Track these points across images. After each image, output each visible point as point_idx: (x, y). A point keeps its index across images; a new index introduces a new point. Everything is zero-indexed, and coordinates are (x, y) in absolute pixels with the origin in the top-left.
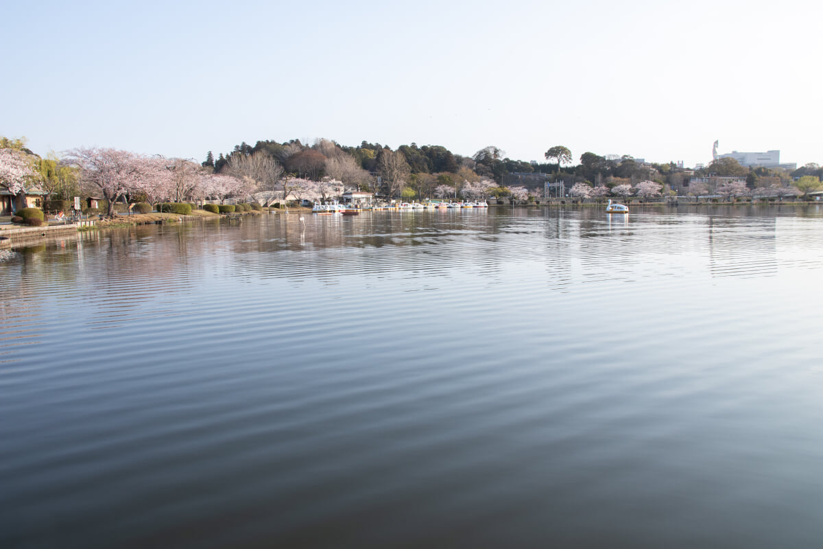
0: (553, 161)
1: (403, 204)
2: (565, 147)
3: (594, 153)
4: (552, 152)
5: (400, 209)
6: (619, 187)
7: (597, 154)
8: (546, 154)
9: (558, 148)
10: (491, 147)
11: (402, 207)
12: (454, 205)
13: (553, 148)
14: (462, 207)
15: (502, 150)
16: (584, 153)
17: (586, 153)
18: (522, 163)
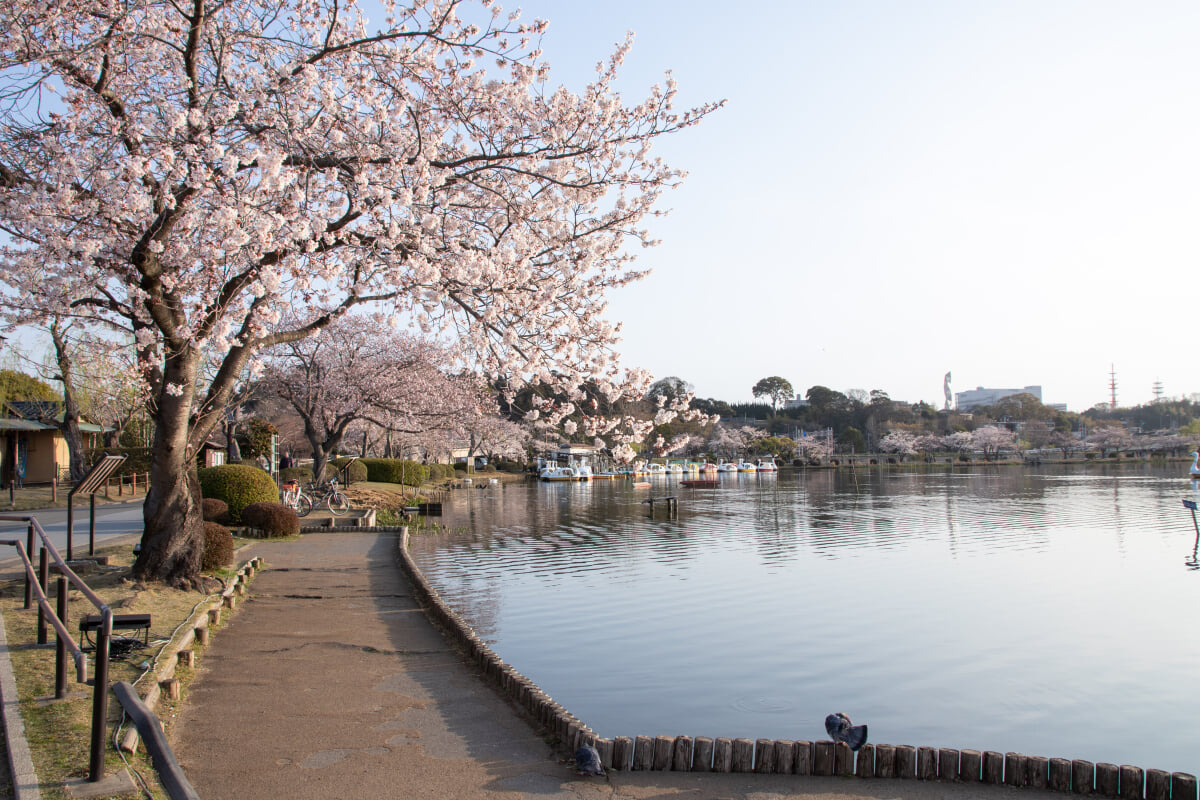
0: (766, 399)
1: (652, 465)
2: (782, 378)
3: (828, 387)
4: (763, 387)
5: (648, 474)
6: (952, 436)
7: (832, 389)
8: (754, 388)
9: (772, 380)
10: (673, 378)
11: (651, 471)
12: (728, 467)
13: (764, 380)
14: (739, 471)
15: (688, 382)
16: (811, 387)
17: (815, 387)
18: (715, 402)
